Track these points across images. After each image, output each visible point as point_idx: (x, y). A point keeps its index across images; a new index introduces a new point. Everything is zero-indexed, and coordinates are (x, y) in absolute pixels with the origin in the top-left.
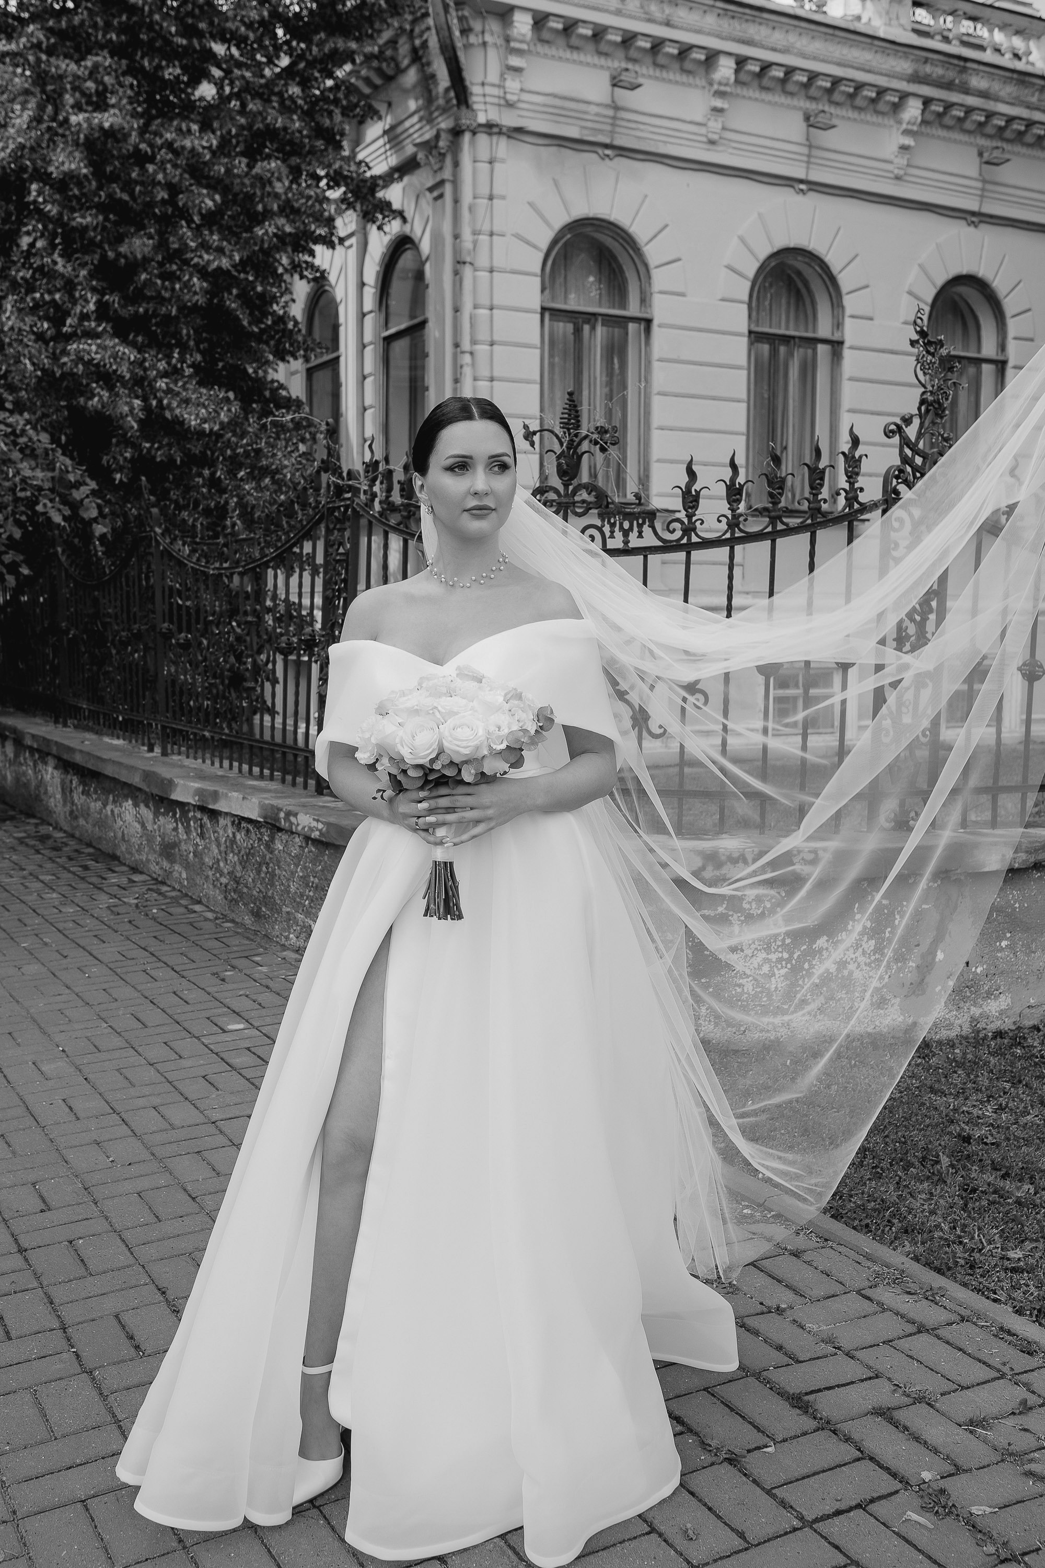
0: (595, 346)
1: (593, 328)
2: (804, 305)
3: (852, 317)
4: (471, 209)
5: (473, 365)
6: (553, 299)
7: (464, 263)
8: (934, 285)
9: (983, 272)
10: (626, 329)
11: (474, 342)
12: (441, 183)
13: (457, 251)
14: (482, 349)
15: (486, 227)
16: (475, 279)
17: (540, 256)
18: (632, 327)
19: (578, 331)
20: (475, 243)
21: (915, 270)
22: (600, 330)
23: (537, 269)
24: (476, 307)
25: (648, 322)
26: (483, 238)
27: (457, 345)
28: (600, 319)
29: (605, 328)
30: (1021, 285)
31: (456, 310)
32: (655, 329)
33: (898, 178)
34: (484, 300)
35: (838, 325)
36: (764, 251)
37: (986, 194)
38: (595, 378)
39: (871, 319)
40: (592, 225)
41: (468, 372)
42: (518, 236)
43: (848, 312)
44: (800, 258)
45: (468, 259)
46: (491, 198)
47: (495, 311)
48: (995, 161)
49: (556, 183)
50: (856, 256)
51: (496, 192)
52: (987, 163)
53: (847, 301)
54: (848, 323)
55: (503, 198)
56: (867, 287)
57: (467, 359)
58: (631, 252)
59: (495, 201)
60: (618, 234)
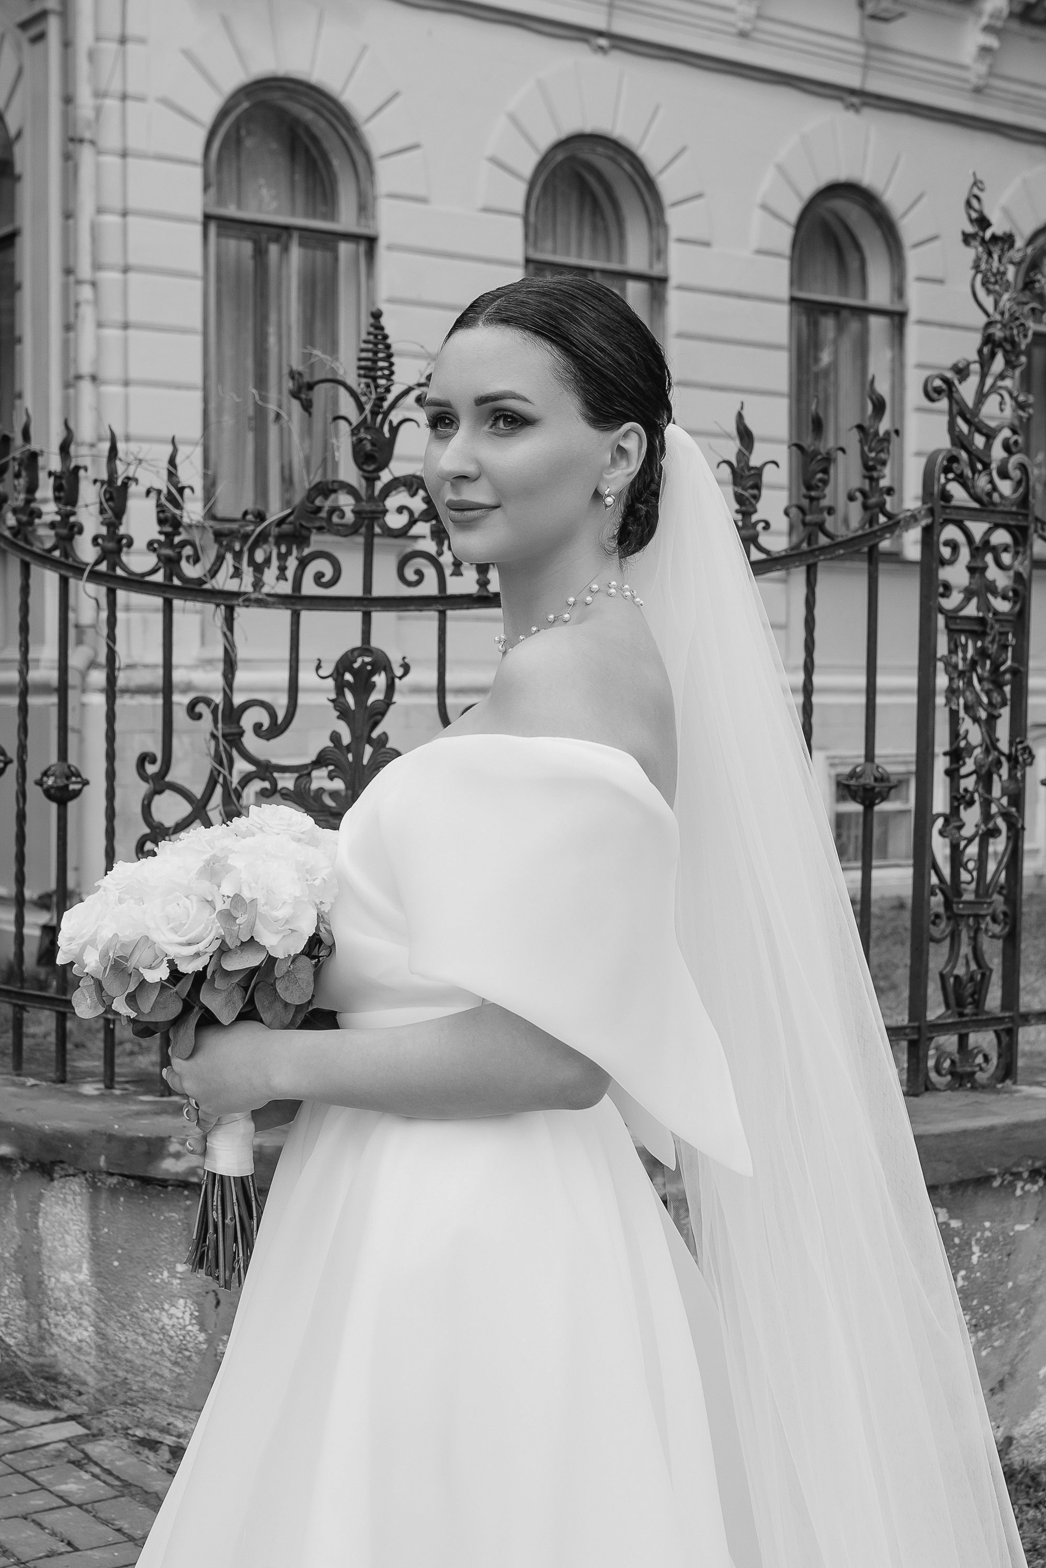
0: (289, 278)
1: (285, 249)
2: (603, 219)
3: (680, 240)
4: (92, 56)
5: (96, 302)
6: (220, 202)
7: (81, 141)
8: (798, 194)
9: (868, 178)
10: (335, 251)
11: (97, 266)
12: (42, 15)
13: (68, 119)
14: (110, 277)
15: (116, 86)
16: (98, 167)
17: (201, 135)
18: (344, 248)
19: (260, 253)
20: (98, 110)
21: (770, 174)
22: (296, 252)
23: (197, 152)
24: (100, 210)
25: (371, 241)
26: (111, 104)
27: (68, 271)
28: (296, 236)
29: (302, 250)
30: (924, 201)
31: (68, 215)
32: (382, 254)
33: (743, 35)
34: (115, 202)
35: (659, 252)
36: (547, 138)
37: (873, 63)
38: (289, 328)
39: (707, 244)
40: (282, 88)
41: (87, 313)
42: (166, 102)
43: (674, 232)
44: (600, 150)
45: (87, 135)
46: (123, 41)
47: (131, 219)
48: (884, 15)
49: (226, 22)
50: (683, 150)
51: (133, 29)
52: (873, 17)
53: (672, 216)
54: (675, 251)
55: (142, 41)
56: (699, 196)
57: (86, 292)
58: (343, 132)
59: (131, 47)
60: (323, 105)
